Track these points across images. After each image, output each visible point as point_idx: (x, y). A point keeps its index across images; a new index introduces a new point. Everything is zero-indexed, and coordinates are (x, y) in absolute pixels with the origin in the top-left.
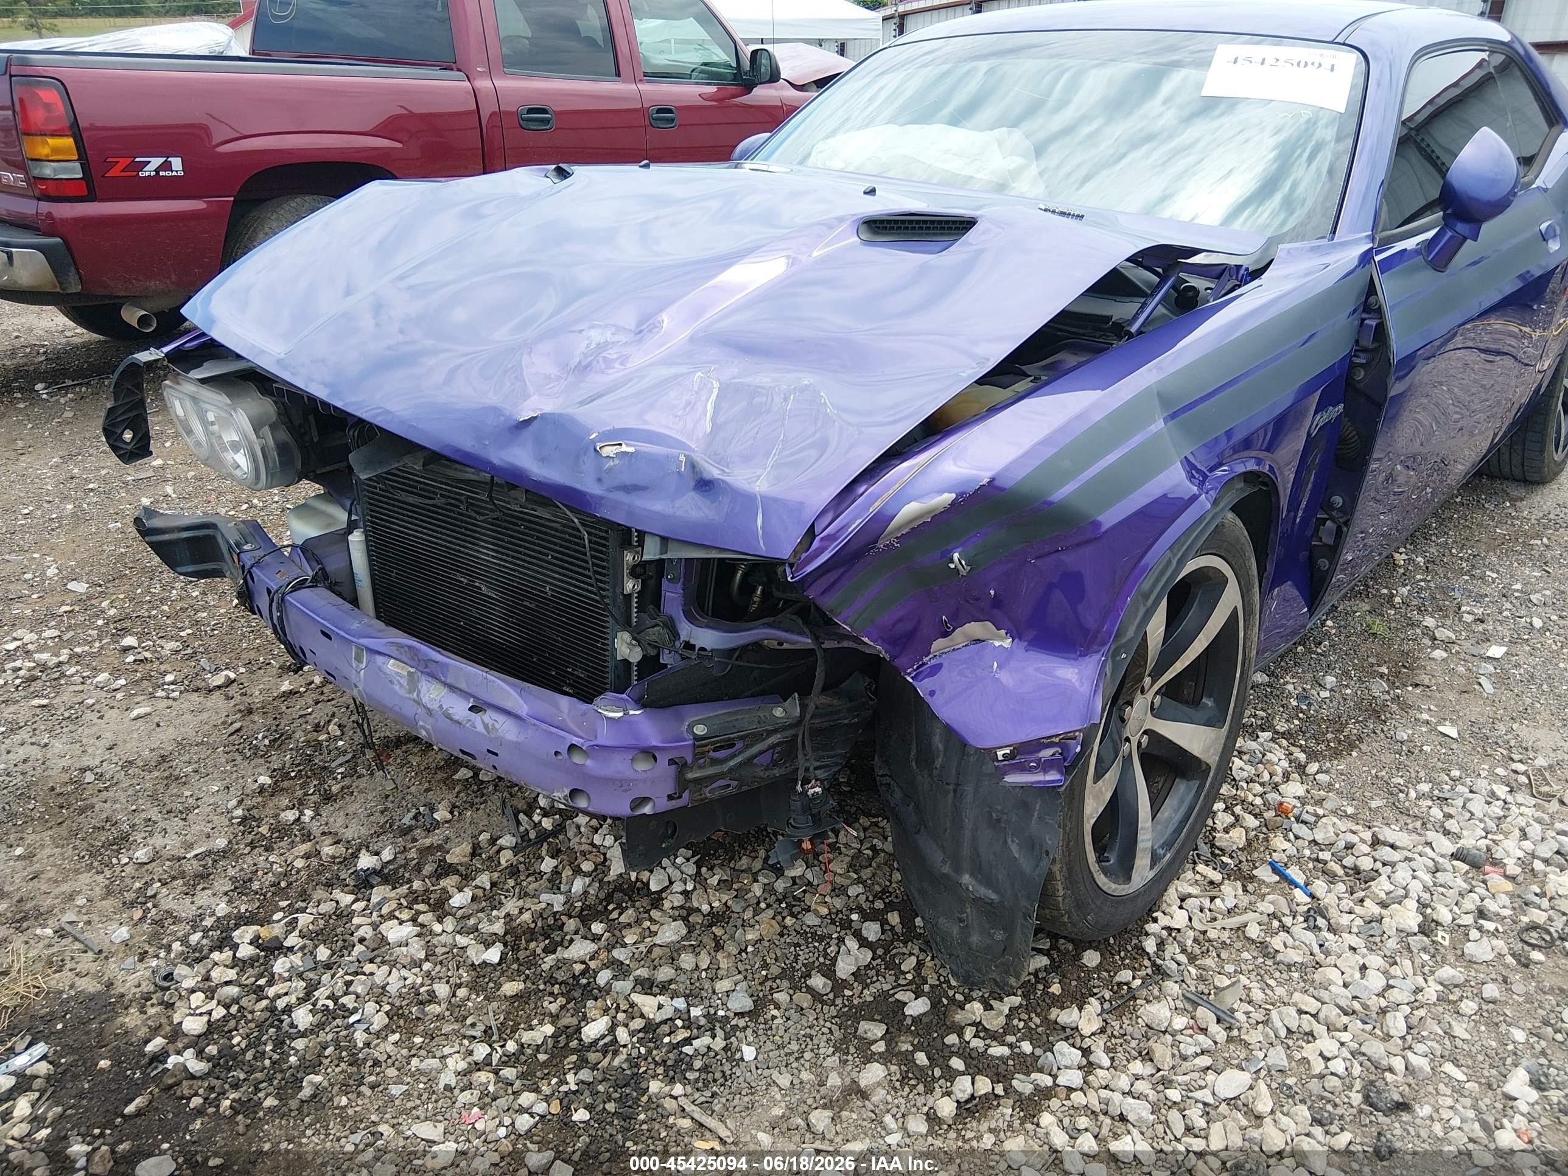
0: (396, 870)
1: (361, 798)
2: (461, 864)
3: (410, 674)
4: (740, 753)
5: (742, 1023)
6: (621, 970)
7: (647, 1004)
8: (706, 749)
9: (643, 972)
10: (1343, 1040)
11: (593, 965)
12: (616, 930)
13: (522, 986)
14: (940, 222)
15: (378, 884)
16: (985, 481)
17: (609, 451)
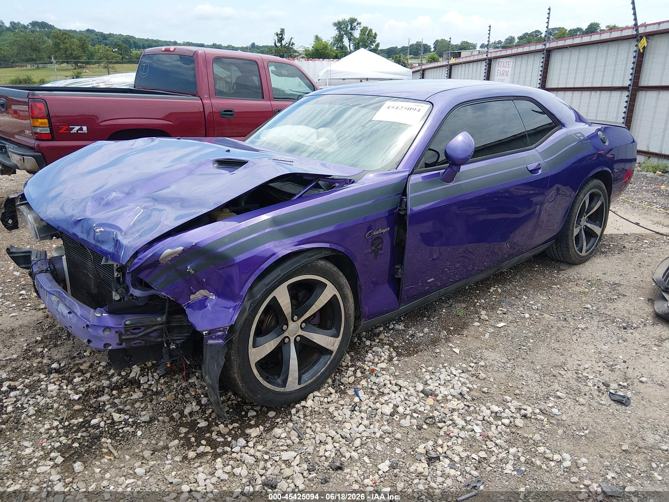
0: (63, 370)
1: (66, 347)
2: (84, 370)
3: (58, 301)
4: (143, 331)
5: (143, 424)
6: (114, 405)
7: (116, 416)
8: (129, 328)
9: (121, 407)
10: (335, 446)
11: (106, 403)
12: (120, 393)
13: (81, 407)
14: (237, 162)
15: (54, 373)
16: (194, 244)
17: (98, 230)
